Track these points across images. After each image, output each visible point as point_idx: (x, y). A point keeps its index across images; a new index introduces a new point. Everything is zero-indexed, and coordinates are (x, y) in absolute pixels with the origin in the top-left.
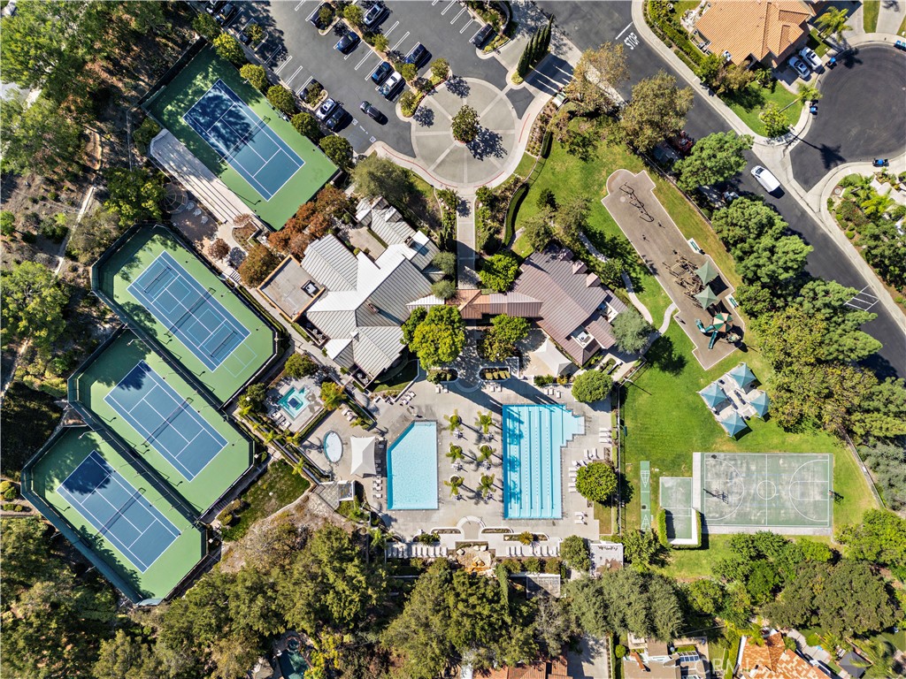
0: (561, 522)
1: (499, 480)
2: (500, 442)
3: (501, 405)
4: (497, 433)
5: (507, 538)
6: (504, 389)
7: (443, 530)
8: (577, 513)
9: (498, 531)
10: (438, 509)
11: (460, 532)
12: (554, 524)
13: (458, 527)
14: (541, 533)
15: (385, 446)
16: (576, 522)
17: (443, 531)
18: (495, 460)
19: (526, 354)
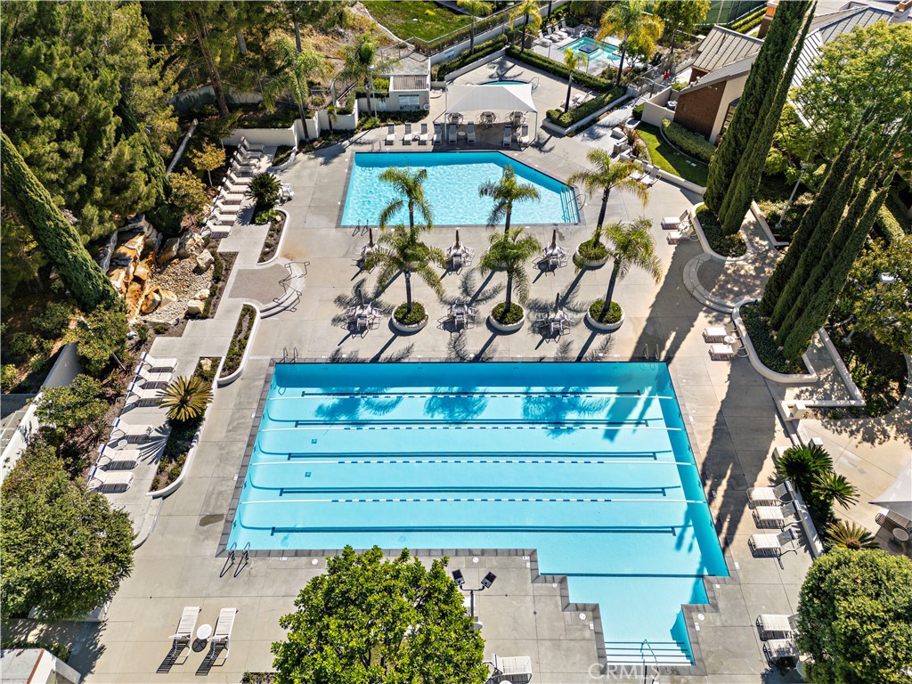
0: (211, 547)
1: (409, 350)
2: (537, 354)
3: (668, 360)
4: (565, 348)
5: (207, 365)
6: (725, 368)
7: (279, 231)
8: (228, 614)
9: (239, 344)
10: (338, 226)
11: (261, 260)
12: (207, 520)
13: (278, 258)
14: (185, 471)
15: (507, 147)
16: (191, 612)
17: (276, 231)
18: (475, 339)
19: (892, 430)
